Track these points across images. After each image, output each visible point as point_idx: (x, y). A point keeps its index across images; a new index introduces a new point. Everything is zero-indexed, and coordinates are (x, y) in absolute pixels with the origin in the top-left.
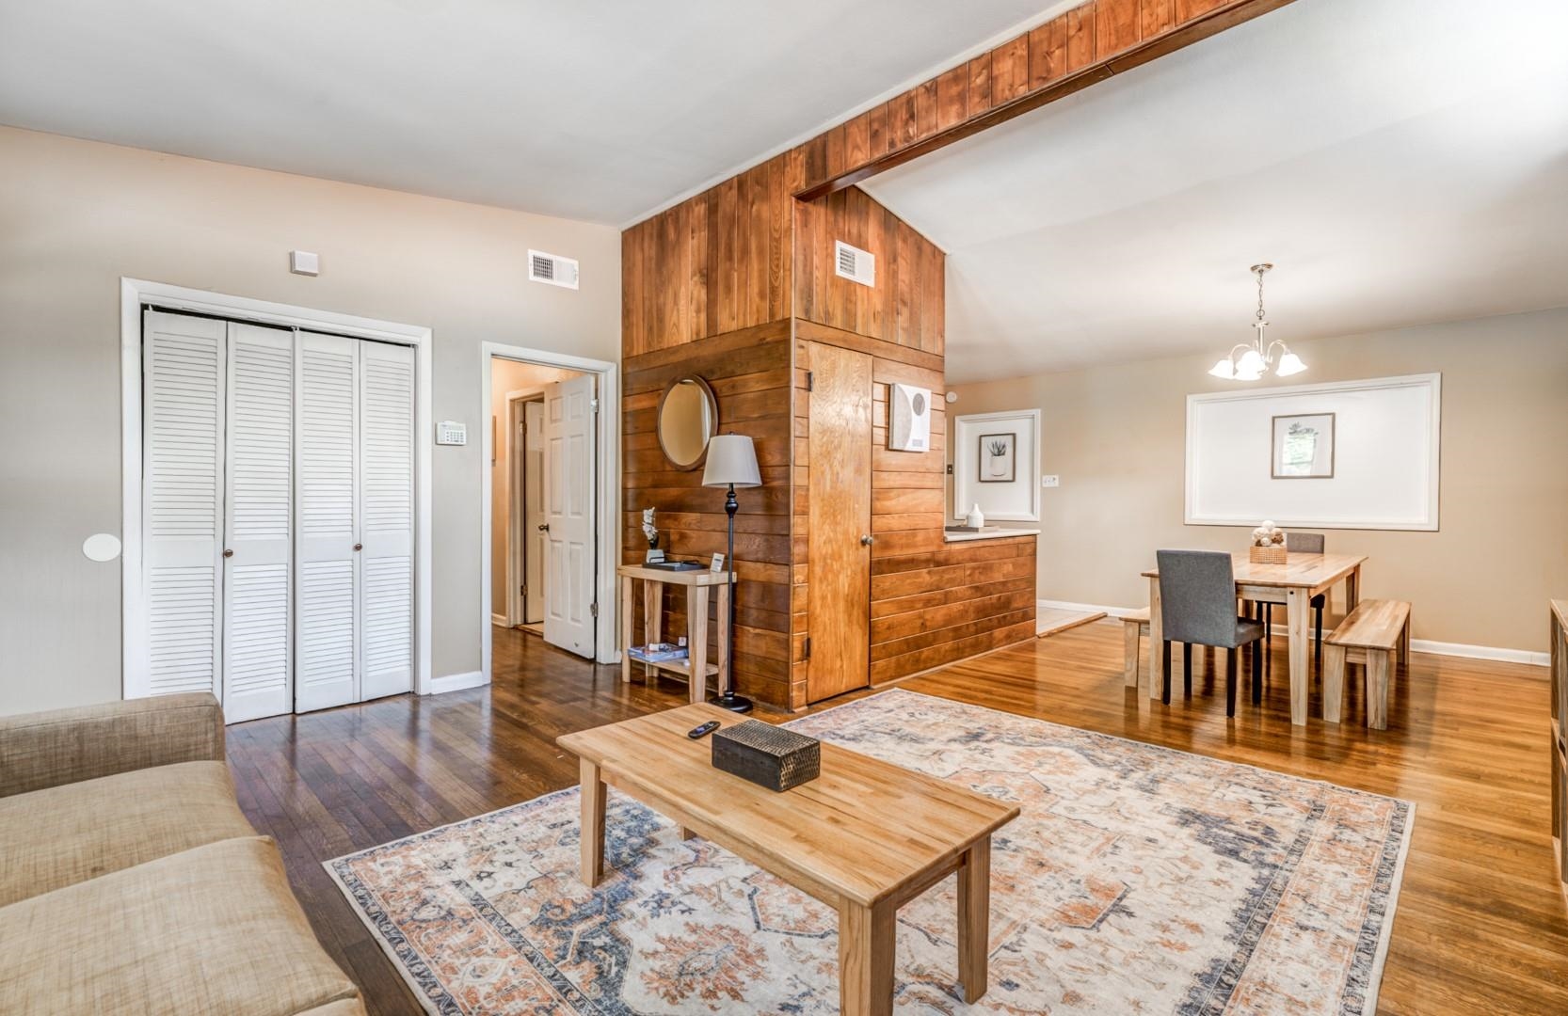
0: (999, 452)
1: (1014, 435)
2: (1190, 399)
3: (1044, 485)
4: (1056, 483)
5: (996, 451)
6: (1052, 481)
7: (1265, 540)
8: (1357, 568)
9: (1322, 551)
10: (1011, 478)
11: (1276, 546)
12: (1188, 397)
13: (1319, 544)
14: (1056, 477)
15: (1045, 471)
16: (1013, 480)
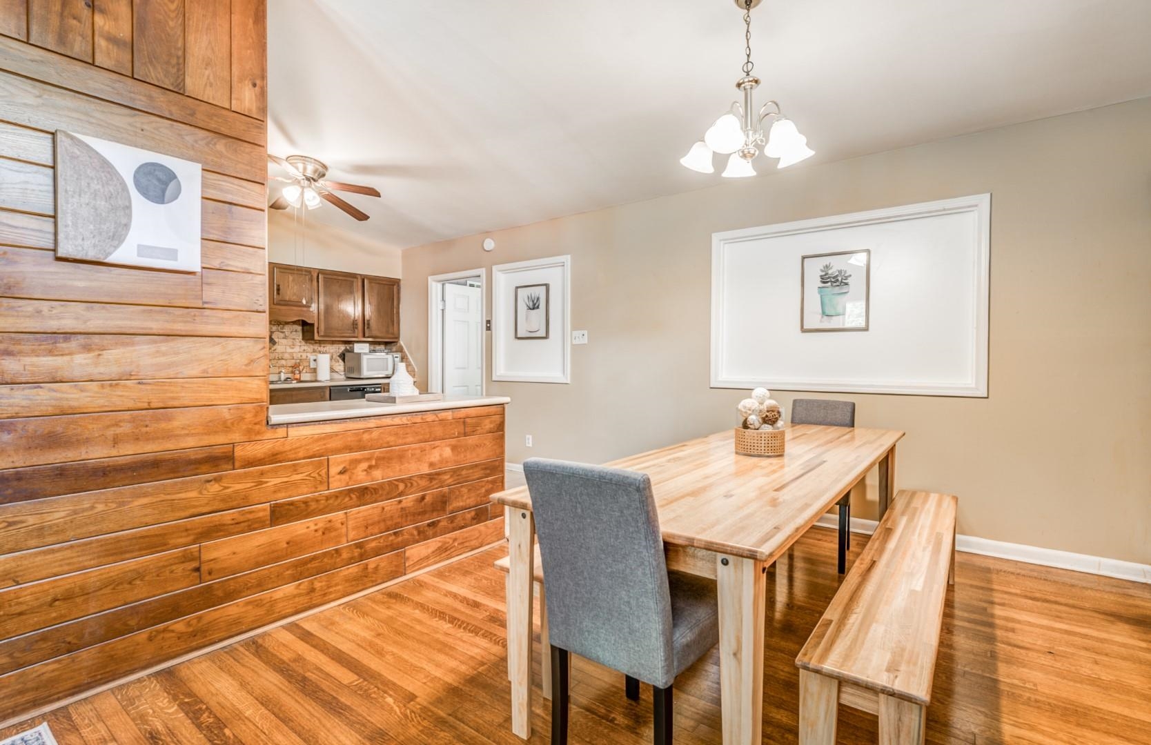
0: (535, 307)
1: (547, 286)
2: (716, 237)
3: (574, 342)
4: (585, 340)
5: (531, 305)
6: (581, 338)
7: (753, 419)
8: (892, 450)
9: (852, 425)
10: (544, 335)
11: (767, 428)
12: (713, 235)
13: (849, 414)
14: (586, 332)
15: (574, 328)
16: (546, 337)
